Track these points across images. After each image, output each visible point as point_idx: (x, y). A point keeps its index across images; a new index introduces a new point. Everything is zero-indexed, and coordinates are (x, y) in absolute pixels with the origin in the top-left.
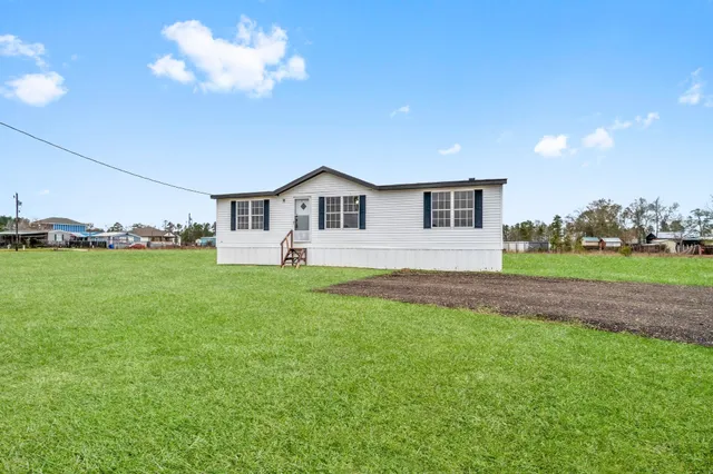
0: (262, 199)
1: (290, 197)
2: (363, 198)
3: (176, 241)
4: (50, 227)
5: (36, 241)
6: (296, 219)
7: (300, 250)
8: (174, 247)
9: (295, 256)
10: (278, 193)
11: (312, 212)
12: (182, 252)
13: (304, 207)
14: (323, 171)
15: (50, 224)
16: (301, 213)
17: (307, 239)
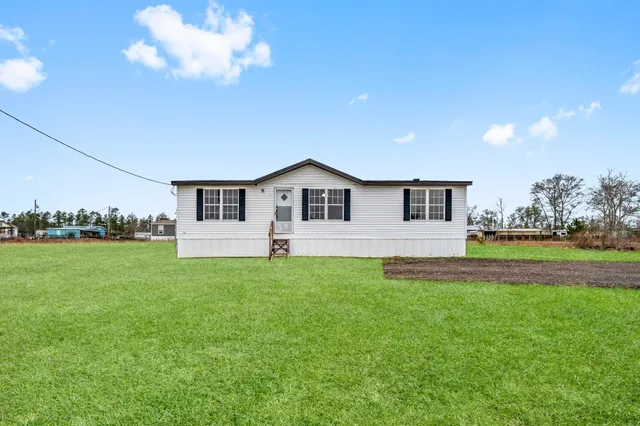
0: (238, 188)
1: (270, 188)
2: (347, 192)
3: (12, 231)
6: (277, 210)
7: (282, 240)
8: (12, 239)
10: (255, 183)
11: (295, 203)
12: (19, 245)
13: (284, 198)
14: (308, 164)
16: (283, 204)
17: (290, 230)
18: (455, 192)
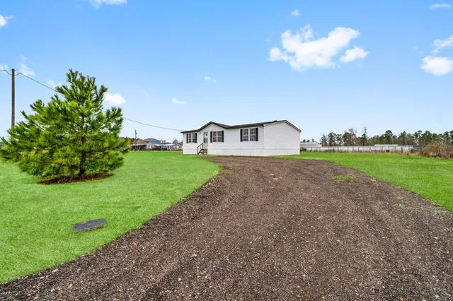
0: (195, 133)
1: (202, 132)
2: (223, 132)
4: (148, 142)
5: (142, 148)
6: (204, 139)
7: (205, 149)
9: (204, 151)
10: (199, 131)
11: (208, 137)
13: (206, 135)
14: (211, 123)
15: (147, 141)
16: (206, 137)
17: (207, 146)
18: (259, 129)
